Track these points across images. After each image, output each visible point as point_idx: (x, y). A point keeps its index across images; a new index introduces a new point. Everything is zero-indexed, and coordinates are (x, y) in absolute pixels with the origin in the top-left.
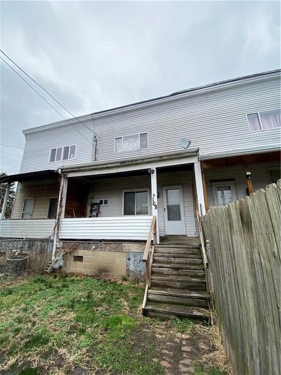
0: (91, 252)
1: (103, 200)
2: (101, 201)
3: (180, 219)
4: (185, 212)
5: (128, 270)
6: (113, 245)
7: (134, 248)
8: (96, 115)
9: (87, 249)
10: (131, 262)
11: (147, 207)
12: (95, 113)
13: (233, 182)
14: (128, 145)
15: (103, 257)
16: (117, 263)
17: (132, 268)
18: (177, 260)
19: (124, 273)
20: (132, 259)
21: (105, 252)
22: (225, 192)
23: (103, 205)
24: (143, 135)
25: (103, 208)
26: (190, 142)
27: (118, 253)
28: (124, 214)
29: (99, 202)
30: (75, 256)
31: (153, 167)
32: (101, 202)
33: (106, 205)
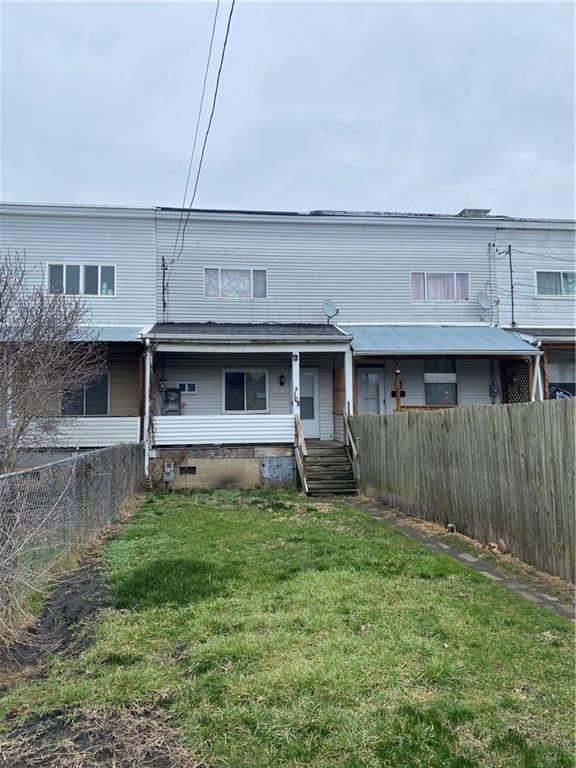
0: (208, 461)
1: (186, 383)
2: (180, 385)
3: (313, 418)
4: (319, 407)
5: (262, 478)
6: (240, 450)
7: (270, 452)
8: (165, 212)
9: (202, 457)
10: (266, 469)
11: (265, 399)
12: (163, 209)
13: (381, 369)
14: (229, 285)
15: (227, 465)
16: (247, 471)
17: (267, 474)
18: (324, 459)
19: (257, 481)
20: (267, 466)
21: (229, 460)
22: (370, 376)
23: (187, 392)
24: (260, 274)
25: (186, 396)
26: (337, 311)
27: (248, 460)
28: (227, 409)
29: (178, 387)
30: (181, 468)
31: (296, 350)
32: (182, 387)
33: (191, 393)
